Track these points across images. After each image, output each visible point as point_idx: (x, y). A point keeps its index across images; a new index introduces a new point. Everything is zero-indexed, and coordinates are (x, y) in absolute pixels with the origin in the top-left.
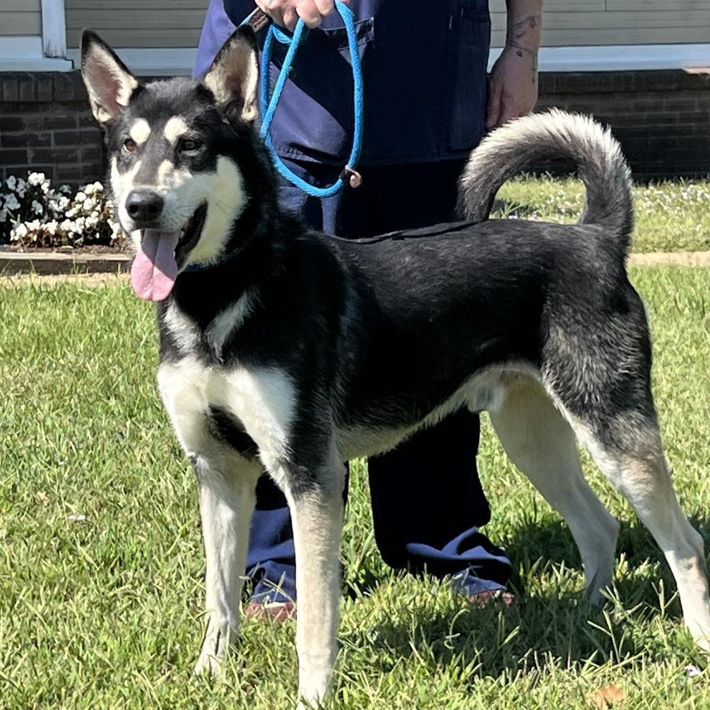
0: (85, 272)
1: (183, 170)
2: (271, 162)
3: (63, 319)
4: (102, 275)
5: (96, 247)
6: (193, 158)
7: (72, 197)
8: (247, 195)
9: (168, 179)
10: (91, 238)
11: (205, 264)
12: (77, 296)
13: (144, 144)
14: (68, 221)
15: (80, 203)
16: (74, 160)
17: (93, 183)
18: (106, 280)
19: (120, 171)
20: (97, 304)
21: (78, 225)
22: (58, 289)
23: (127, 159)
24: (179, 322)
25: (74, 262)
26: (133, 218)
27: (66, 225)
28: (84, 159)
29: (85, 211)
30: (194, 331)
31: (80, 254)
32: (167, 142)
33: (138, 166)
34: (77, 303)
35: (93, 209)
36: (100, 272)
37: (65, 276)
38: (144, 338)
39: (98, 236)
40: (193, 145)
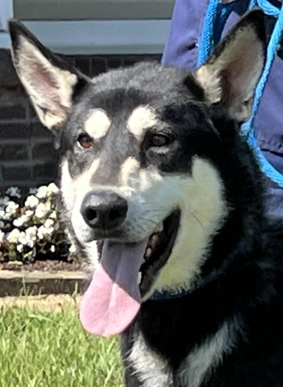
0: (37, 294)
1: (151, 170)
2: (256, 166)
3: (10, 350)
4: (58, 296)
5: (50, 263)
6: (162, 155)
7: (21, 202)
8: (228, 206)
9: (132, 179)
10: (44, 252)
11: (177, 291)
12: (27, 322)
13: (103, 139)
14: (16, 231)
15: (31, 209)
16: (24, 157)
17: (47, 185)
18: (62, 302)
19: (73, 174)
20: (52, 333)
21: (28, 237)
22: (4, 314)
23: (82, 157)
24: (147, 360)
25: (24, 281)
26: (91, 225)
27: (14, 236)
28: (35, 156)
29: (37, 219)
30: (165, 371)
31: (31, 271)
32: (132, 137)
33: (95, 165)
34: (27, 330)
35: (47, 216)
36: (56, 293)
37: (13, 298)
38: (109, 373)
39: (53, 249)
40: (163, 140)
